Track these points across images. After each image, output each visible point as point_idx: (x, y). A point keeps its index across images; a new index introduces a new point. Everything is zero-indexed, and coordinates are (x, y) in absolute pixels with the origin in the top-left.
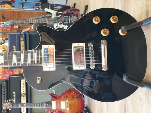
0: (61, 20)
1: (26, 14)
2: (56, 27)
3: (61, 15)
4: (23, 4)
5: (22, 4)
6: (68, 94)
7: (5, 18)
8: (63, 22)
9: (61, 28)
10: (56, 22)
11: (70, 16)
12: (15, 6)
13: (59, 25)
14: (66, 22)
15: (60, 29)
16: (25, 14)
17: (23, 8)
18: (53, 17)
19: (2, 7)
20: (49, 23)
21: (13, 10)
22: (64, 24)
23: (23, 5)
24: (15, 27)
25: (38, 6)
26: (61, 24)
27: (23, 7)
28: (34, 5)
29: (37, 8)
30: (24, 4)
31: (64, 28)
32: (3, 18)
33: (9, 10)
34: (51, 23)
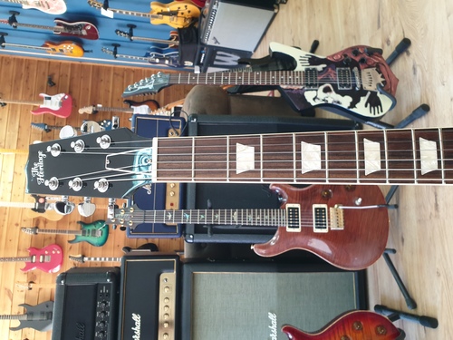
0: (327, 80)
1: (118, 75)
2: (314, 99)
3: (325, 66)
4: (116, 46)
5: (113, 45)
6: (353, 329)
7: (54, 84)
8: (335, 87)
9: (330, 102)
10: (311, 85)
11: (356, 69)
12: (92, 51)
13: (321, 95)
14: (345, 85)
15: (326, 105)
16: (115, 74)
17: (116, 58)
18: (300, 68)
19: (54, 50)
20: (289, 87)
21: (81, 61)
22: (338, 92)
23: (115, 49)
24: (81, 111)
25: (161, 52)
26: (327, 90)
27: (115, 53)
28: (149, 49)
29: (157, 57)
30: (119, 45)
31: (338, 102)
32: (51, 83)
33: (71, 62)
34: (295, 87)
